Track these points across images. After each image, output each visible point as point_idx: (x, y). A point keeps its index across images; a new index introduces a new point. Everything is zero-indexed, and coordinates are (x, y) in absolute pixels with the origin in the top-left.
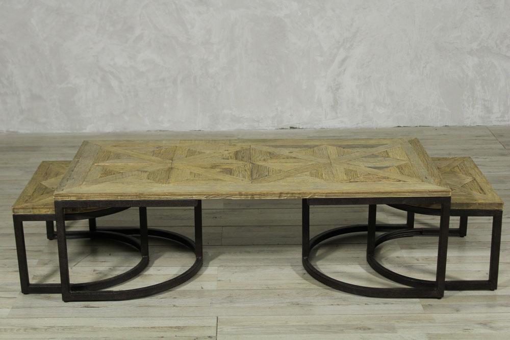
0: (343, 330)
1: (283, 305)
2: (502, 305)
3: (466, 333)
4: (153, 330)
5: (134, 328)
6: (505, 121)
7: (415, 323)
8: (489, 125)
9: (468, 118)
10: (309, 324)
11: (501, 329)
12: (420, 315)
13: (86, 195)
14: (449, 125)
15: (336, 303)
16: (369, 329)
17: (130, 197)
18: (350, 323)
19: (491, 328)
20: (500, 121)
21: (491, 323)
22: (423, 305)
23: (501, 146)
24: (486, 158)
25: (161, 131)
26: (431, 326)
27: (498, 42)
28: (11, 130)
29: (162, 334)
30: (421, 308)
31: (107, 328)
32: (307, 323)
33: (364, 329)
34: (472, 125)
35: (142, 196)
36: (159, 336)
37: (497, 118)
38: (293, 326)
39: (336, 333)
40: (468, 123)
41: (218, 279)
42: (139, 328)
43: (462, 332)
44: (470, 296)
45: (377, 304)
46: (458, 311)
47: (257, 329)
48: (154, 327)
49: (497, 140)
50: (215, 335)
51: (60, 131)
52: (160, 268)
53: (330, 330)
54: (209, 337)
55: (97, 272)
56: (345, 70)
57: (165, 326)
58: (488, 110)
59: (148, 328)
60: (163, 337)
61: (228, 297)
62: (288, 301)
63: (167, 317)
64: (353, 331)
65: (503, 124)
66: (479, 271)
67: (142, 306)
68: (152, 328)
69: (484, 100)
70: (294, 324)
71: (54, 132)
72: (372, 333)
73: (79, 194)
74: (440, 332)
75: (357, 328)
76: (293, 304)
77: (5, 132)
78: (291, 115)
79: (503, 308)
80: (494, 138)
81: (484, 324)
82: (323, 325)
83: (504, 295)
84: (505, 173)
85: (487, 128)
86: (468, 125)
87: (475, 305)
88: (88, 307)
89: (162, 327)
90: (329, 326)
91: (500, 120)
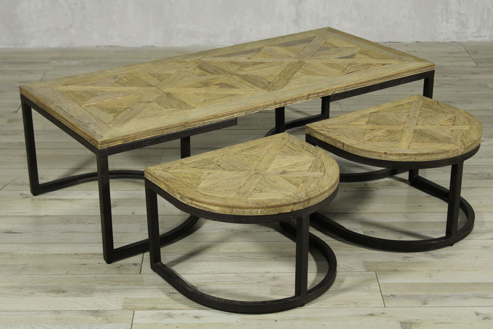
1: (216, 231)
3: (406, 261)
4: (76, 256)
5: (56, 254)
6: (481, 37)
7: (353, 250)
8: (464, 40)
9: (442, 33)
10: (241, 251)
13: (133, 136)
14: (420, 41)
15: (272, 230)
17: (176, 129)
18: (284, 250)
19: (433, 255)
20: (476, 37)
22: (364, 232)
23: (473, 64)
24: (455, 77)
25: (110, 46)
26: (369, 254)
29: (84, 261)
31: (27, 255)
32: (239, 250)
34: (446, 41)
35: (187, 125)
36: (81, 263)
37: (473, 33)
38: (224, 253)
40: (441, 38)
42: (61, 254)
43: (401, 260)
48: (77, 254)
49: (471, 57)
50: (140, 262)
52: (90, 192)
53: (262, 258)
54: (134, 264)
55: (24, 196)
57: (89, 253)
58: (463, 25)
59: (71, 254)
60: (85, 264)
62: (223, 227)
63: (92, 243)
64: (287, 258)
65: (479, 39)
67: (68, 232)
68: (75, 254)
69: (459, 14)
73: (125, 136)
74: (378, 260)
76: (227, 230)
78: (250, 30)
80: (467, 55)
84: (473, 93)
85: (461, 44)
86: (442, 41)
88: (10, 233)
89: (85, 254)
91: (476, 35)
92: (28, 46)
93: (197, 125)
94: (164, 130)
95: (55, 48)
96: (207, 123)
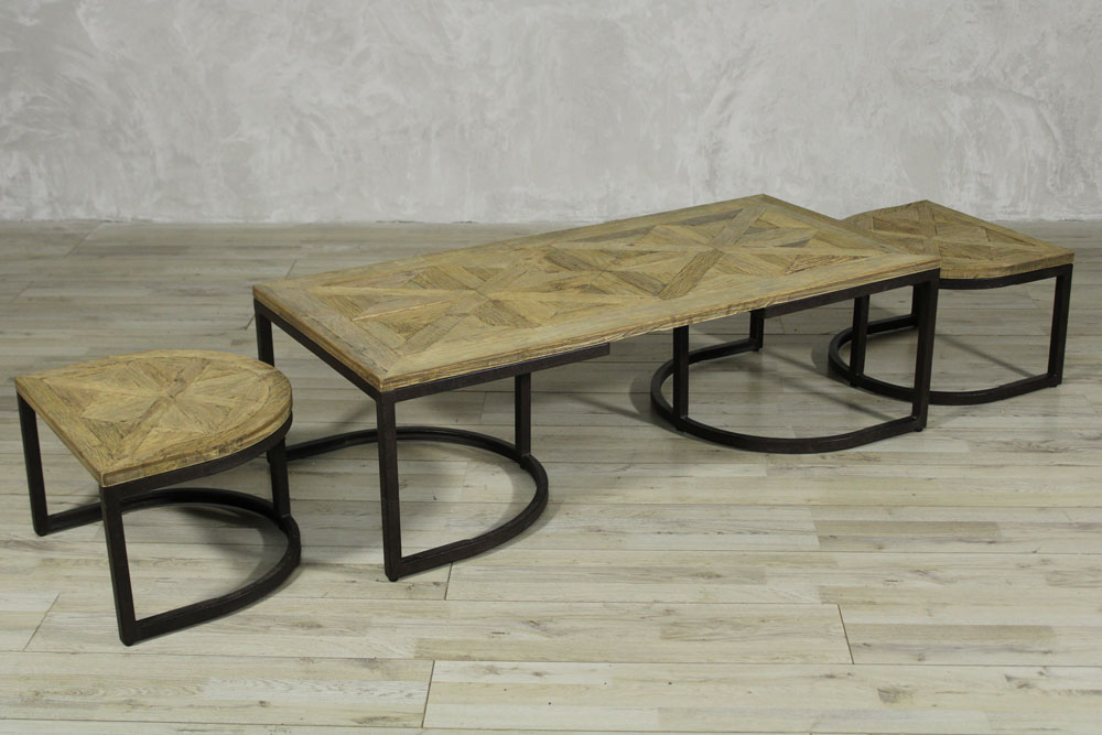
0: (670, 578)
1: (572, 531)
2: (961, 540)
3: (889, 587)
4: (339, 568)
5: (307, 564)
6: (1017, 213)
7: (800, 568)
10: (613, 564)
11: (952, 581)
12: (811, 554)
13: (437, 370)
15: (666, 531)
16: (719, 576)
18: (684, 566)
19: (935, 579)
20: (1010, 214)
21: (936, 570)
22: (819, 537)
26: (828, 574)
27: (1007, 70)
28: (141, 217)
29: (353, 577)
30: (816, 541)
32: (610, 563)
33: (710, 577)
36: (346, 579)
37: (1005, 207)
38: (584, 568)
39: (658, 581)
41: (466, 484)
42: (314, 565)
43: (881, 586)
44: (908, 523)
45: (740, 533)
46: (880, 548)
47: (521, 572)
48: (342, 565)
50: (445, 580)
51: (226, 221)
52: (365, 462)
53: (648, 577)
54: (435, 583)
56: (730, 117)
58: (988, 193)
59: (332, 565)
60: (354, 582)
61: (477, 515)
62: (583, 525)
63: (366, 547)
64: (690, 579)
66: (930, 479)
67: (326, 528)
68: (338, 565)
69: (981, 175)
70: (586, 565)
71: (215, 221)
72: (723, 583)
73: (424, 371)
74: (843, 585)
75: (697, 575)
76: (590, 530)
77: (129, 220)
78: (633, 197)
79: (962, 544)
81: (922, 573)
82: (637, 568)
83: (968, 523)
87: (913, 539)
89: (355, 565)
90: (649, 570)
91: (1009, 210)
92: (267, 221)
93: (544, 354)
94: (488, 361)
95: (310, 224)
96: (560, 350)
